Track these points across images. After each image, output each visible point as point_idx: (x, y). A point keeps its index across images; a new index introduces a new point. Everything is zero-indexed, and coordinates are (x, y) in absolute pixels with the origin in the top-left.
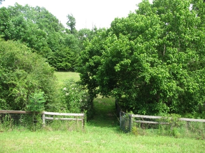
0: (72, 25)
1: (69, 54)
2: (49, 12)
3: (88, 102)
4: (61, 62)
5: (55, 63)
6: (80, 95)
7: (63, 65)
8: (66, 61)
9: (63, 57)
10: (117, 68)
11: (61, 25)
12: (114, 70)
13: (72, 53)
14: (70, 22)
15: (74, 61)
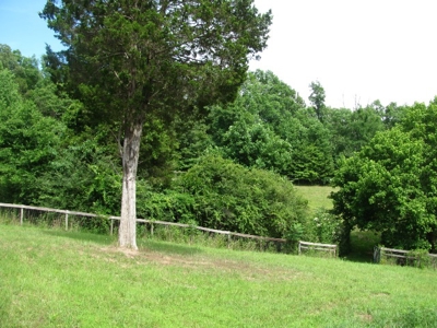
0: (318, 100)
1: (316, 156)
2: (280, 79)
3: (342, 235)
4: (302, 169)
5: (292, 170)
6: (332, 227)
7: (306, 174)
8: (310, 168)
9: (305, 161)
10: (372, 200)
11: (300, 100)
12: (368, 202)
13: (321, 155)
14: (314, 95)
15: (323, 168)
